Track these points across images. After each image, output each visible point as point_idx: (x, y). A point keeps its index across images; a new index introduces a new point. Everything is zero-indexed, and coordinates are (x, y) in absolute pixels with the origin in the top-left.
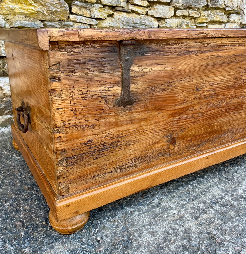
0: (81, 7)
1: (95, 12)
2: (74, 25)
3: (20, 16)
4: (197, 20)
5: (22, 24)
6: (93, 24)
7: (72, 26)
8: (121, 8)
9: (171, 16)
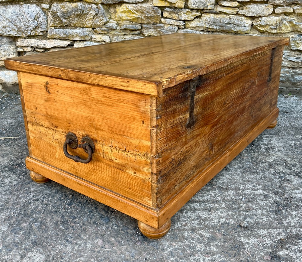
0: (171, 12)
1: (183, 15)
2: (164, 26)
3: (126, 21)
5: (127, 27)
6: (180, 25)
7: (163, 27)
8: (208, 10)
9: (268, 14)
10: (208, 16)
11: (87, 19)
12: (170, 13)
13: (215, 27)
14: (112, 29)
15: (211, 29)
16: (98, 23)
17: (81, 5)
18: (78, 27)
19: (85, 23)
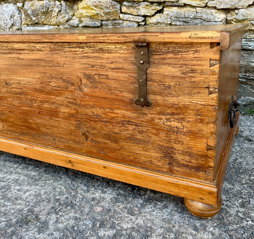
0: (129, 6)
1: (141, 10)
2: (123, 23)
3: (86, 18)
5: (87, 24)
6: (139, 21)
7: (121, 24)
8: (170, 3)
9: (247, 5)
10: (171, 10)
11: (52, 17)
13: (178, 23)
14: (74, 26)
16: (61, 20)
17: (47, 3)
18: (46, 25)
19: (51, 21)
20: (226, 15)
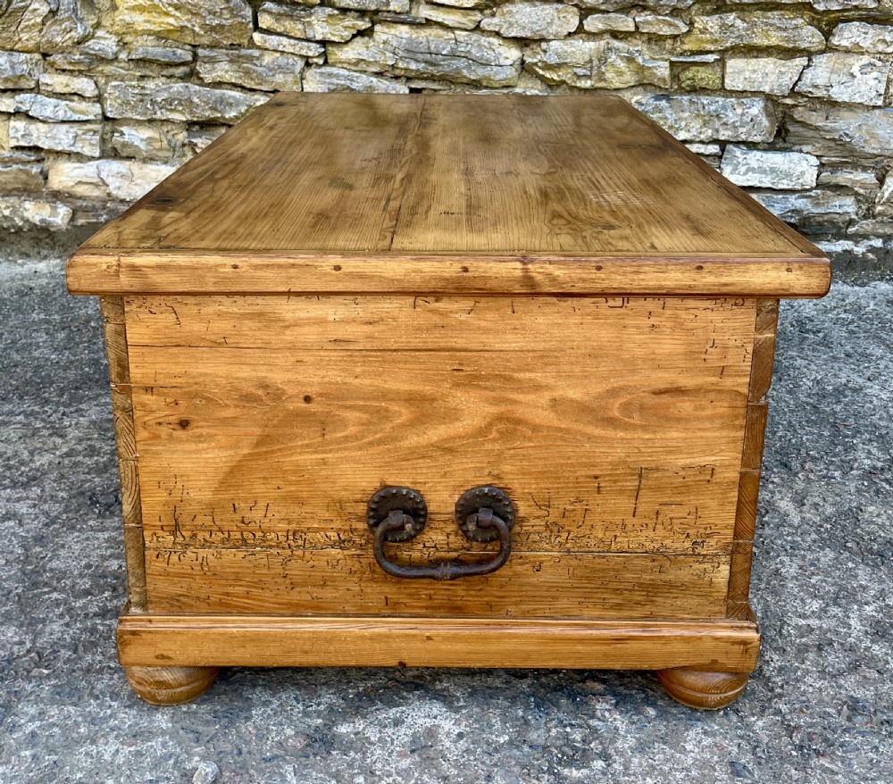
0: (279, 14)
1: (316, 26)
2: (261, 55)
4: (683, 43)
6: (311, 54)
7: (258, 58)
8: (392, 15)
9: (566, 34)
10: (393, 31)
11: (21, 26)
12: (278, 17)
13: (413, 66)
14: (103, 59)
15: (401, 69)
16: (58, 39)
19: (17, 39)
20: (522, 51)
